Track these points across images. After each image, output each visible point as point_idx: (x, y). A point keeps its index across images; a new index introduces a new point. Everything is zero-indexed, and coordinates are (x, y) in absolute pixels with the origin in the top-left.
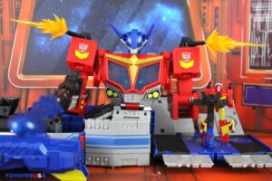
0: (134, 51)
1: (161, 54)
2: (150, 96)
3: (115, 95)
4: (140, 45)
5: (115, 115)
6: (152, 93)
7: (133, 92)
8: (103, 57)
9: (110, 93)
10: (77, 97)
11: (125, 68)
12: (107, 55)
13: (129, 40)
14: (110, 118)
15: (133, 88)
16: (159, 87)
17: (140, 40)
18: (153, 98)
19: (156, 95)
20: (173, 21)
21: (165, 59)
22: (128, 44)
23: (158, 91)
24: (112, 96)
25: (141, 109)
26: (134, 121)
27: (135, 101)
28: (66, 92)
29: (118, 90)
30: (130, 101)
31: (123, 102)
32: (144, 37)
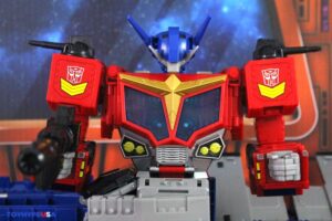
0: (174, 68)
1: (223, 73)
2: (205, 150)
3: (140, 149)
4: (184, 56)
5: (141, 187)
6: (208, 145)
7: (172, 143)
8: (115, 79)
9: (129, 146)
10: (71, 155)
11: (158, 99)
12: (122, 76)
13: (164, 47)
14: (134, 193)
15: (173, 136)
16: (220, 133)
17: (183, 46)
18: (210, 154)
19: (216, 148)
20: (243, 13)
21: (231, 81)
22: (162, 55)
23: (219, 141)
24: (134, 153)
25: (190, 175)
26: (180, 198)
27: (177, 161)
28: (52, 144)
29: (144, 141)
30: (168, 161)
31: (154, 163)
32: (192, 42)
